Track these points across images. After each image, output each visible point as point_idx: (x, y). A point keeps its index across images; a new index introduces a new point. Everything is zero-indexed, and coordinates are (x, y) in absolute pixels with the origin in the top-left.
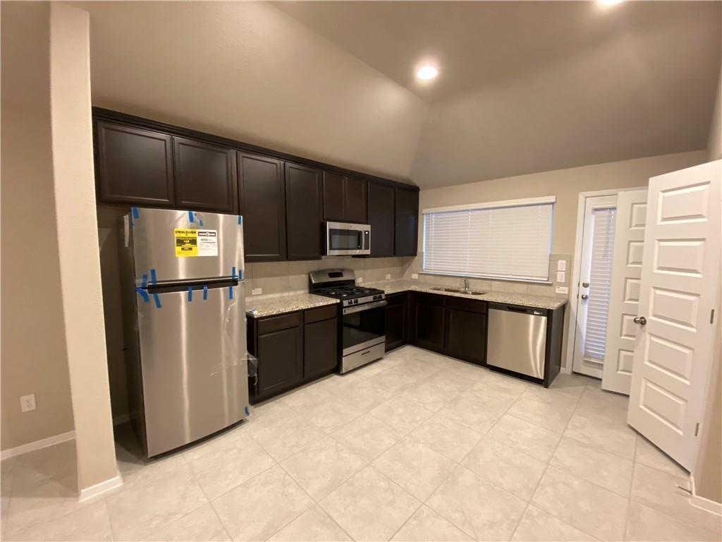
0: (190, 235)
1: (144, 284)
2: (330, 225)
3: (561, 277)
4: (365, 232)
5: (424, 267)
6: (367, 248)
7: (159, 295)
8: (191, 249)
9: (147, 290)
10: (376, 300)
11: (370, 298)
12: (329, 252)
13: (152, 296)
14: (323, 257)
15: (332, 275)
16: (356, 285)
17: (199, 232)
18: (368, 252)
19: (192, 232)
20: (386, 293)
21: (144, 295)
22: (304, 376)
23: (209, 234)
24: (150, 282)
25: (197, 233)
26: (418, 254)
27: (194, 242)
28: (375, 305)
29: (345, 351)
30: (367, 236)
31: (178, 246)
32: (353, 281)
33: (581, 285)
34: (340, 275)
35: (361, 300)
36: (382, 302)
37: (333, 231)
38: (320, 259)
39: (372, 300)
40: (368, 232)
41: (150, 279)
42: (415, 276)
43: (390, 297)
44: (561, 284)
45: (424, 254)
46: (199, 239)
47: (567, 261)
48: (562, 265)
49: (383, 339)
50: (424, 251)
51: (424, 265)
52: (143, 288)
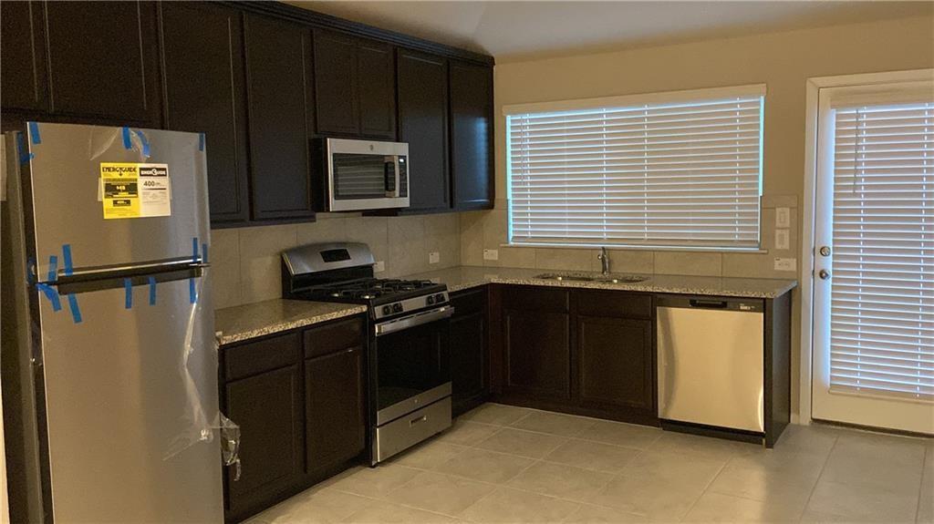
0: (126, 175)
1: (51, 274)
2: (335, 146)
3: (783, 241)
4: (400, 157)
5: (511, 235)
6: (403, 194)
7: (78, 296)
8: (128, 202)
9: (55, 288)
10: (430, 306)
11: (420, 302)
12: (334, 204)
13: (64, 299)
14: (318, 215)
15: (329, 256)
16: (378, 277)
17: (141, 169)
18: (405, 202)
19: (130, 169)
20: (449, 290)
21: (51, 295)
22: (305, 472)
23: (156, 173)
24: (61, 271)
25: (138, 170)
26: (496, 205)
27: (132, 188)
28: (431, 316)
29: (381, 416)
30: (403, 166)
31: (107, 196)
32: (368, 269)
33: (817, 251)
34: (343, 255)
35: (408, 305)
36: (443, 309)
37: (340, 159)
38: (311, 219)
39: (423, 305)
40: (404, 157)
41: (61, 264)
42: (492, 255)
43: (460, 299)
44: (784, 254)
45: (511, 205)
46: (141, 182)
47: (791, 208)
48: (783, 215)
49: (446, 388)
50: (510, 197)
51: (511, 228)
52: (50, 284)
